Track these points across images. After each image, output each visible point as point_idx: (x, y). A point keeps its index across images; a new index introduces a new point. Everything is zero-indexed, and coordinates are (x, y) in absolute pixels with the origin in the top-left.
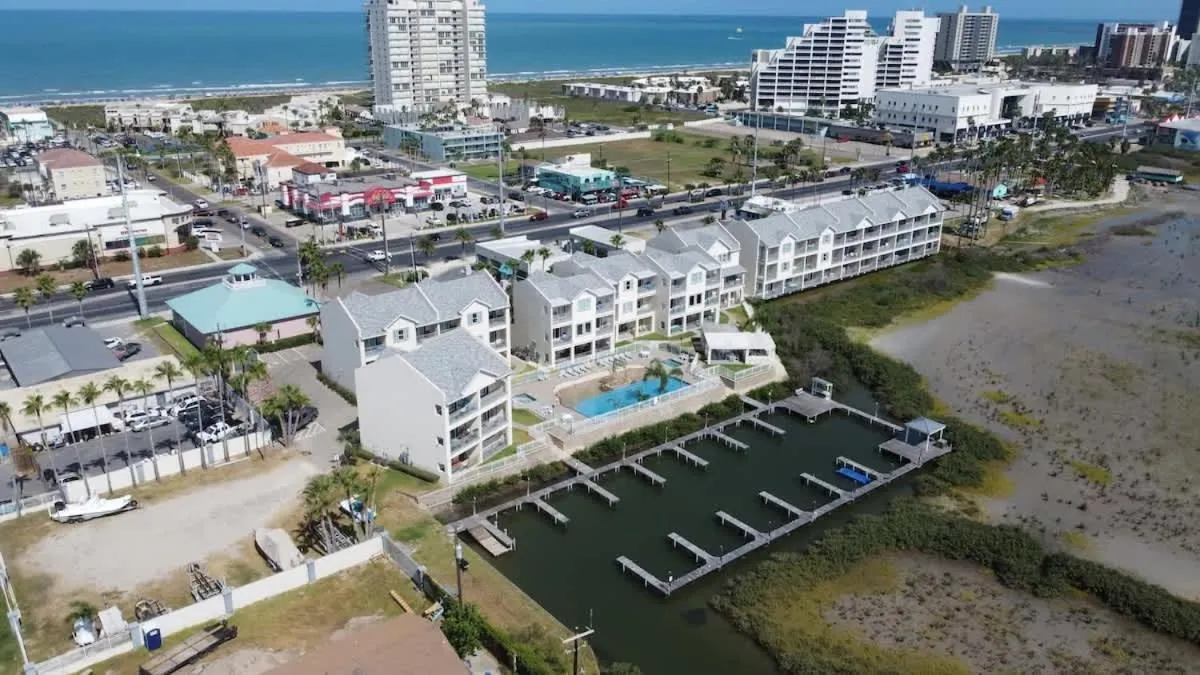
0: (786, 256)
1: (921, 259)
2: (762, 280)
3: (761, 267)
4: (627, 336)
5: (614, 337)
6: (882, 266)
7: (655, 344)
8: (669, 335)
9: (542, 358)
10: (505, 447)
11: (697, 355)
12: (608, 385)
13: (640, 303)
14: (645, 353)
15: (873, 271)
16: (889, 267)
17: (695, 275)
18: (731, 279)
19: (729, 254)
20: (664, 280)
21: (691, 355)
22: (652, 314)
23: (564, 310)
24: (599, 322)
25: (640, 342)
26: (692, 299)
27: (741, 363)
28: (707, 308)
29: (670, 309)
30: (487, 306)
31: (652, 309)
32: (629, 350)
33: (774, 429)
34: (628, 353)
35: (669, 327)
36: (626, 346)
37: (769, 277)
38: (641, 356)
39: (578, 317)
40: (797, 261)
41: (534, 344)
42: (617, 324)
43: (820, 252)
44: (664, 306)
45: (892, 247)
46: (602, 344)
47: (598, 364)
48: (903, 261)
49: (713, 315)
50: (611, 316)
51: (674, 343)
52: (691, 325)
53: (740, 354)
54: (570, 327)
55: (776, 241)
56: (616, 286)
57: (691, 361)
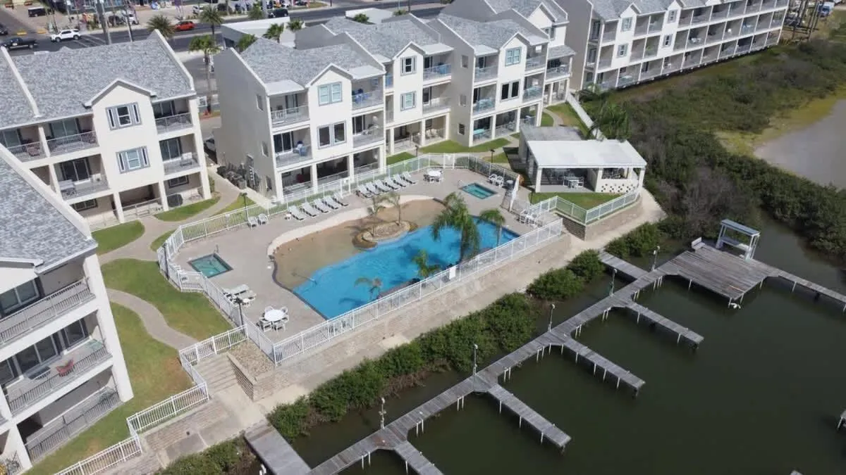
0: (625, 37)
1: (761, 50)
2: (592, 69)
3: (593, 51)
4: (408, 146)
5: (384, 148)
6: (723, 57)
7: (451, 158)
8: (471, 144)
9: (263, 185)
10: (114, 407)
11: (518, 178)
12: (367, 235)
13: (427, 96)
14: (433, 173)
15: (714, 63)
16: (730, 59)
17: (510, 51)
18: (554, 64)
19: (554, 27)
20: (465, 58)
21: (507, 178)
22: (446, 112)
23: (296, 101)
24: (359, 123)
25: (428, 156)
26: (505, 88)
27: (589, 191)
28: (526, 104)
29: (473, 105)
30: (147, 94)
31: (445, 104)
32: (409, 168)
33: (681, 330)
34: (407, 175)
35: (472, 132)
36: (405, 162)
37: (602, 65)
38: (427, 178)
39: (319, 115)
40: (636, 44)
41: (250, 160)
42: (390, 126)
43: (663, 34)
44: (464, 100)
45: (735, 34)
46: (366, 160)
47: (358, 193)
48: (744, 52)
49: (533, 114)
50: (379, 114)
51: (478, 157)
52: (502, 128)
53: (586, 176)
54: (305, 132)
55: (613, 13)
56: (389, 67)
57: (508, 187)
